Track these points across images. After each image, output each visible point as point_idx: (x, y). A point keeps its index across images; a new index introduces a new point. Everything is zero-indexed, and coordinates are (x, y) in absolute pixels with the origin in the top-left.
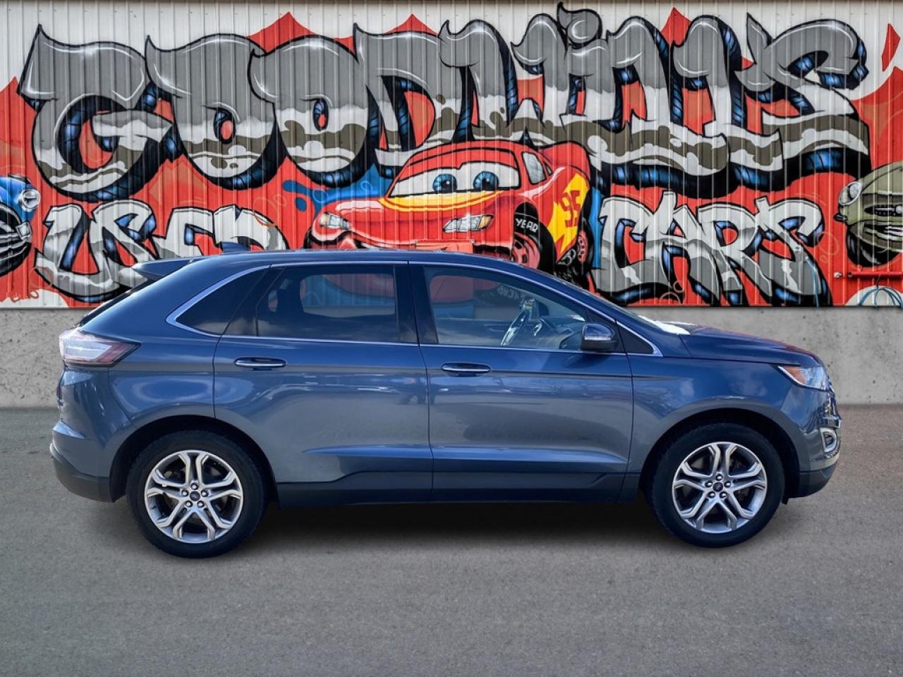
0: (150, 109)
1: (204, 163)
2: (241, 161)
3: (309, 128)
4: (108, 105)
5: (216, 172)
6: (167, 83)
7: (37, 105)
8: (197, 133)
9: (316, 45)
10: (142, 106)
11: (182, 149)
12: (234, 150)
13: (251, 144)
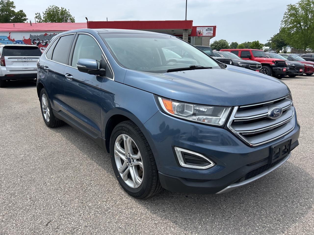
0: (38, 40)
1: (42, 44)
2: (44, 44)
3: (48, 41)
4: (36, 40)
5: (43, 45)
6: (39, 38)
7: (31, 40)
8: (41, 42)
9: (48, 35)
10: (37, 40)
11: (40, 43)
12: (44, 43)
13: (45, 42)
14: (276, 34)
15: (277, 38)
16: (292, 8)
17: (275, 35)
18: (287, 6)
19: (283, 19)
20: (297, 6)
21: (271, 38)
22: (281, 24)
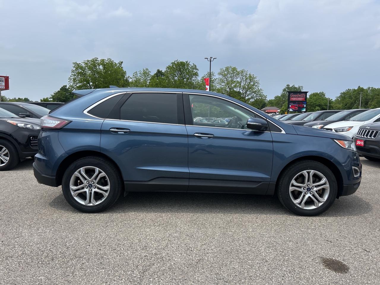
14: (57, 91)
15: (59, 95)
16: (78, 66)
17: (55, 92)
18: (73, 63)
19: (71, 77)
20: (83, 65)
21: (52, 95)
22: (69, 82)
